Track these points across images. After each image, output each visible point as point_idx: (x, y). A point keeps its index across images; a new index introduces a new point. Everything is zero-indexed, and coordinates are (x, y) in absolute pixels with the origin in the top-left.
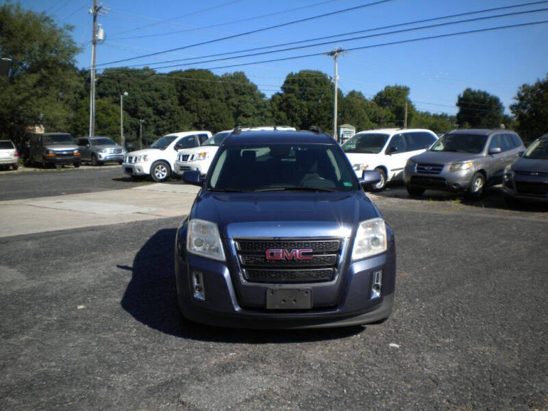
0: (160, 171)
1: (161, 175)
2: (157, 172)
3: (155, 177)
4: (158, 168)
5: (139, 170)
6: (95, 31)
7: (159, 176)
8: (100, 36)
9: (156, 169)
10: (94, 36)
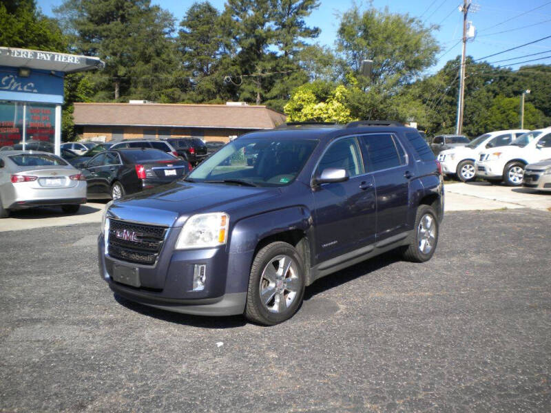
0: (468, 171)
1: (468, 175)
2: (464, 171)
3: (462, 176)
4: (466, 167)
5: (446, 169)
6: (465, 29)
7: (466, 175)
8: (471, 33)
9: (463, 169)
10: (464, 34)
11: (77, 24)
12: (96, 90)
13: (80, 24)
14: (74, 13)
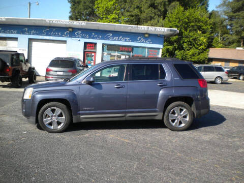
11: (226, 13)
12: (233, 43)
13: (228, 13)
14: (225, 8)
